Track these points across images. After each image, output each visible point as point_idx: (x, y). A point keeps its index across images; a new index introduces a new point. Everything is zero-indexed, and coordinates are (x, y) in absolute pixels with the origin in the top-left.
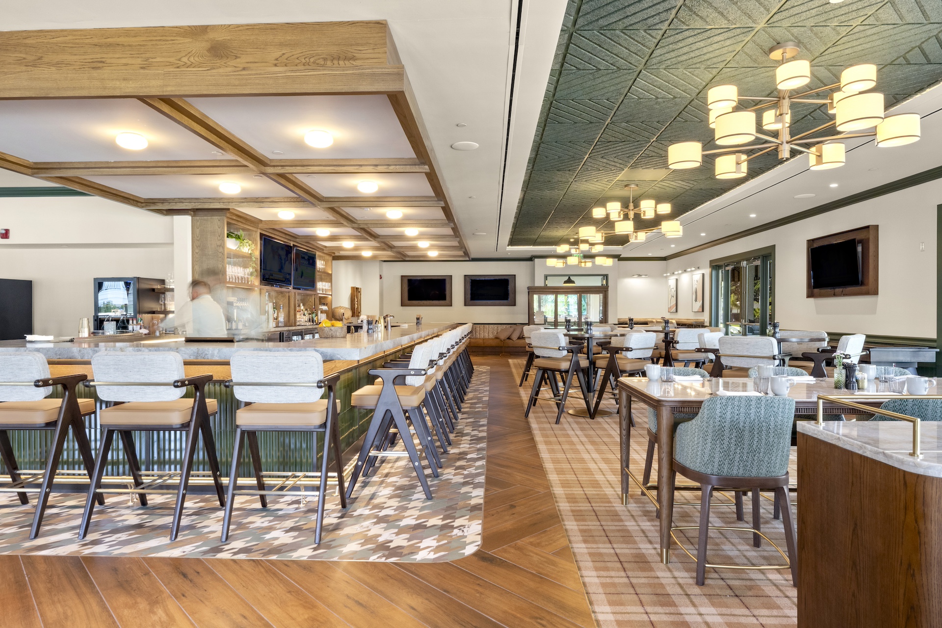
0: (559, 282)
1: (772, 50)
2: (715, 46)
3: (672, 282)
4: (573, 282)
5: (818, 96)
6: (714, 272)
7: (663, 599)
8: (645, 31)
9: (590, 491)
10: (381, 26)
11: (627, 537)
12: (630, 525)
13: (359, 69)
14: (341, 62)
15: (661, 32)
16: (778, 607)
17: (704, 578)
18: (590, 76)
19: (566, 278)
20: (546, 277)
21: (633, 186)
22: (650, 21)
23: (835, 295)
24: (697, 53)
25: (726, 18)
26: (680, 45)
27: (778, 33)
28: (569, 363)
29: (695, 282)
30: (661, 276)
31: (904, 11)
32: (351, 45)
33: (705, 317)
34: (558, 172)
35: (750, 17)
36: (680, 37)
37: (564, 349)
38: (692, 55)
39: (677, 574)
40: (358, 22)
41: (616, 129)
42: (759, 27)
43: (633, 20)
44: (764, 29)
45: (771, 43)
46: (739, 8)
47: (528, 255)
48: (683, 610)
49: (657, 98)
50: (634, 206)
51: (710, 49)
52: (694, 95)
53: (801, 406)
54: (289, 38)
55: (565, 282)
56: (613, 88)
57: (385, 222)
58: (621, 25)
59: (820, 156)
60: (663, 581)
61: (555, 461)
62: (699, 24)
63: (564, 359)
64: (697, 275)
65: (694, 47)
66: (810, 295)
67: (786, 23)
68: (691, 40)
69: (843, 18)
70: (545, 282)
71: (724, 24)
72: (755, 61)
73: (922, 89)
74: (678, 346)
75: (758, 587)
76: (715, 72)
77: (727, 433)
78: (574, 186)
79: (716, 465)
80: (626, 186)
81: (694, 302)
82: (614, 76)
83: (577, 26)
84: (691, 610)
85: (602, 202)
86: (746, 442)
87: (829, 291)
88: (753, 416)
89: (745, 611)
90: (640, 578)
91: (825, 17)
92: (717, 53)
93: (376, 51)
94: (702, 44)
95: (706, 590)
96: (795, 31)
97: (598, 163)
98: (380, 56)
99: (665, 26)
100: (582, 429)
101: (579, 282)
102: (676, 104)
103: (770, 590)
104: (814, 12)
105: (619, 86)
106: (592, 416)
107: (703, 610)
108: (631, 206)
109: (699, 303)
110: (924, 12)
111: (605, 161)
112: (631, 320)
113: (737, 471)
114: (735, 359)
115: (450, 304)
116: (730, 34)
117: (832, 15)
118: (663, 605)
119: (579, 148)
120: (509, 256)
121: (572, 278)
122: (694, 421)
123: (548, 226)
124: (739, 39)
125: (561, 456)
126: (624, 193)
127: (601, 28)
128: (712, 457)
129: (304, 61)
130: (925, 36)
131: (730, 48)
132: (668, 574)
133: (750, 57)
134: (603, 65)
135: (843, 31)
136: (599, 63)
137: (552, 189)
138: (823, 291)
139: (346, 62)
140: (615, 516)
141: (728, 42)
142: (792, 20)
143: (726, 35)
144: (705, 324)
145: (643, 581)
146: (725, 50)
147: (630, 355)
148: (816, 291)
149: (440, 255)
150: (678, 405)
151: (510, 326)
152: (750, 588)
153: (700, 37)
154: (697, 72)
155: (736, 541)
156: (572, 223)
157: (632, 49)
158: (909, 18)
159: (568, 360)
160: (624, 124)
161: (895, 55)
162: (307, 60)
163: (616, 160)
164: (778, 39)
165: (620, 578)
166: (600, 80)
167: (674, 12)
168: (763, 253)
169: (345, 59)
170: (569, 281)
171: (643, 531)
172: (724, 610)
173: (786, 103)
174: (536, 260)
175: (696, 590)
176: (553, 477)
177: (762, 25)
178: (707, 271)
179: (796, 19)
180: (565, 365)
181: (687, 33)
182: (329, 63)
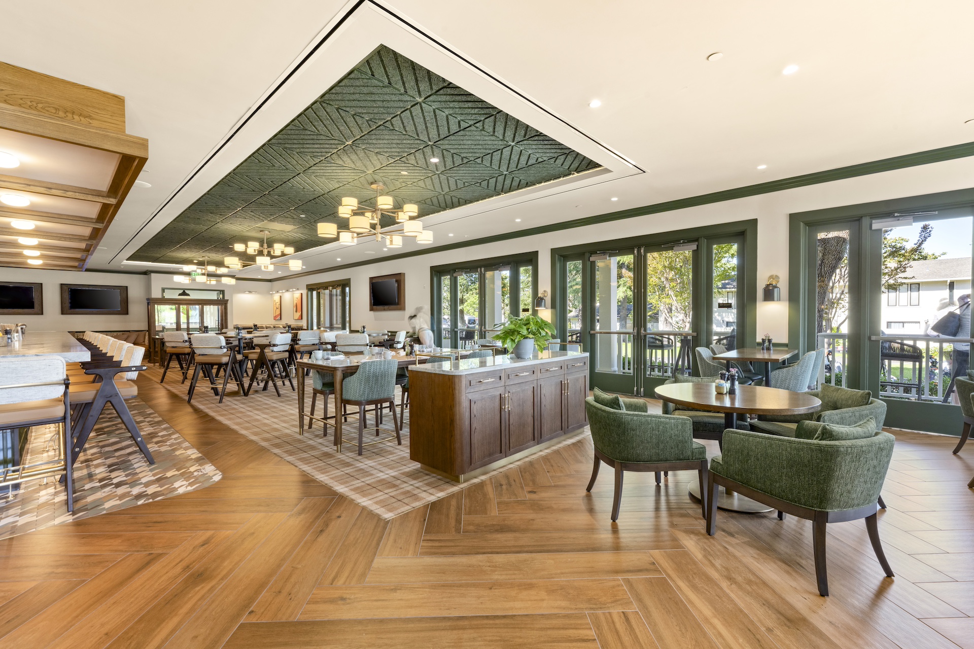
0: (175, 295)
1: (372, 183)
2: (345, 174)
3: (276, 297)
4: (188, 295)
5: (392, 213)
6: (309, 293)
7: (348, 465)
8: (311, 157)
9: (276, 434)
10: (119, 101)
11: (313, 448)
12: (311, 442)
13: (103, 131)
14: (76, 117)
15: (319, 160)
16: (395, 453)
17: (362, 452)
18: (267, 168)
19: (181, 291)
20: (163, 290)
21: (266, 232)
22: (315, 154)
23: (384, 310)
24: (335, 174)
25: (355, 165)
26: (328, 168)
27: (376, 177)
28: (228, 358)
29: (295, 299)
30: (268, 293)
31: (427, 184)
32: (87, 106)
33: (304, 323)
34: (210, 215)
35: (366, 167)
36: (329, 165)
37: (224, 348)
38: (332, 174)
39: (347, 454)
40: (94, 89)
41: (270, 198)
42: (368, 172)
43: (306, 150)
44: (371, 174)
45: (372, 180)
46: (362, 163)
47: (144, 269)
48: (357, 465)
49: (304, 188)
50: (267, 246)
51: (343, 174)
52: (326, 192)
53: (400, 363)
54: (10, 78)
55: (180, 295)
56: (278, 177)
57: (10, 231)
58: (298, 150)
59: (391, 241)
60: (343, 459)
61: (238, 424)
62: (341, 162)
63: (224, 355)
64: (297, 294)
65: (334, 171)
66: (371, 309)
67: (381, 175)
68: (334, 168)
69: (405, 180)
70: (163, 294)
71: (353, 166)
72: (363, 185)
73: (429, 214)
74: (300, 343)
75: (385, 449)
76: (341, 185)
77: (371, 379)
78: (219, 225)
79: (366, 395)
80: (261, 231)
81: (295, 312)
82: (282, 171)
83: (270, 142)
84: (361, 464)
85: (244, 240)
86: (379, 382)
87: (381, 307)
88: (382, 369)
89: (384, 458)
90: (331, 461)
91: (397, 177)
92: (346, 177)
93: (114, 118)
94: (339, 171)
95: (364, 456)
96: (384, 179)
97: (246, 214)
98: (118, 123)
99: (323, 158)
100: (243, 403)
101: (194, 295)
102: (314, 194)
103: (389, 449)
104: (394, 174)
105: (283, 177)
106: (246, 394)
107: (366, 463)
108: (265, 245)
109: (299, 314)
110: (434, 187)
111: (253, 214)
112: (255, 326)
113: (375, 397)
114: (346, 347)
115: (40, 312)
116: (354, 171)
117: (401, 177)
118: (348, 466)
119: (236, 203)
120: (122, 269)
121: (186, 291)
122: (354, 375)
123: (178, 249)
124: (358, 174)
125: (239, 420)
126: (260, 235)
127: (286, 148)
128: (364, 391)
129: (29, 103)
130: (433, 195)
131: (353, 177)
132: (344, 456)
133: (361, 183)
134: (277, 165)
135: (404, 184)
136: (276, 163)
137: (199, 224)
138: (378, 307)
139: (82, 119)
140: (299, 441)
141: (353, 174)
142: (384, 174)
143: (353, 171)
144: (304, 328)
145: (333, 461)
146: (350, 177)
147: (275, 349)
148: (375, 307)
149: (45, 264)
150: (345, 369)
151: (122, 333)
152: (382, 450)
153: (339, 168)
154: (332, 182)
155: (368, 436)
156: (202, 249)
157: (299, 162)
158: (429, 187)
159: (228, 356)
160: (276, 197)
161: (421, 199)
162: (35, 104)
163: (261, 215)
164: (376, 179)
165: (321, 464)
166: (271, 171)
167: (330, 154)
168: (343, 283)
169: (80, 115)
170: (184, 294)
171: (320, 443)
172: (375, 460)
173: (379, 213)
174: (153, 275)
175: (360, 457)
176: (244, 432)
177: (370, 172)
178: (304, 292)
179: (386, 174)
180: (225, 360)
181: (333, 165)
182: (61, 114)
